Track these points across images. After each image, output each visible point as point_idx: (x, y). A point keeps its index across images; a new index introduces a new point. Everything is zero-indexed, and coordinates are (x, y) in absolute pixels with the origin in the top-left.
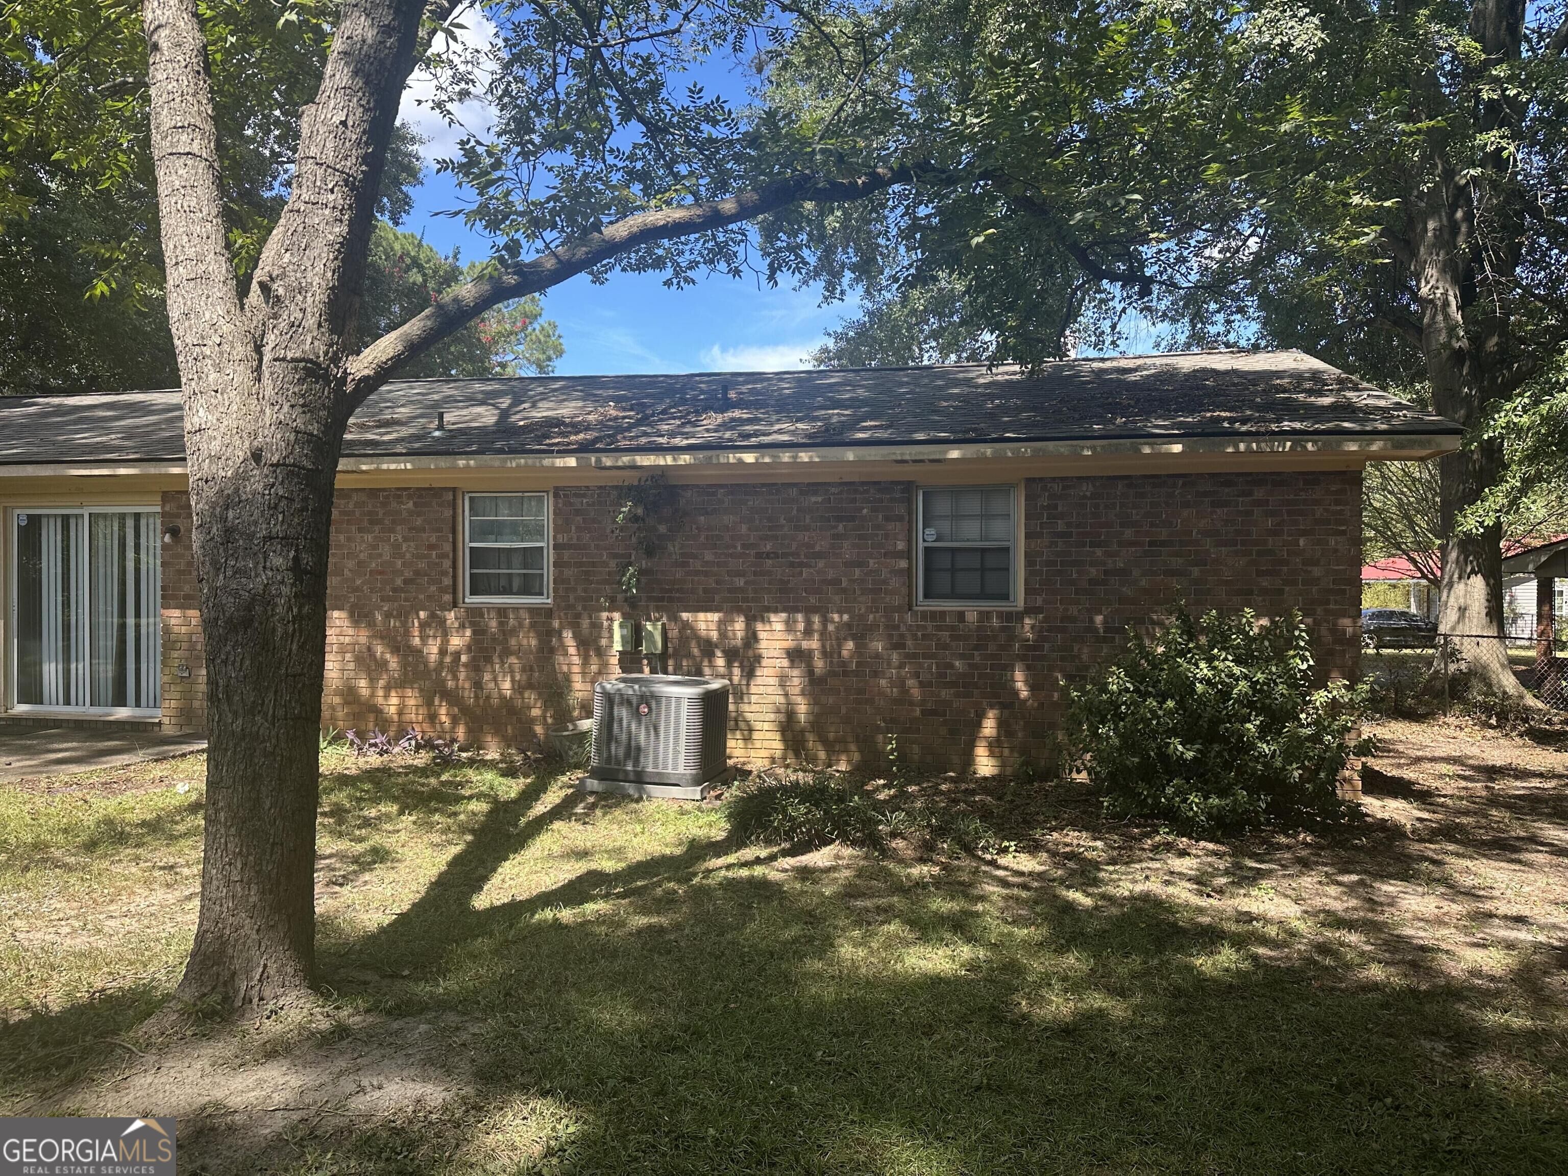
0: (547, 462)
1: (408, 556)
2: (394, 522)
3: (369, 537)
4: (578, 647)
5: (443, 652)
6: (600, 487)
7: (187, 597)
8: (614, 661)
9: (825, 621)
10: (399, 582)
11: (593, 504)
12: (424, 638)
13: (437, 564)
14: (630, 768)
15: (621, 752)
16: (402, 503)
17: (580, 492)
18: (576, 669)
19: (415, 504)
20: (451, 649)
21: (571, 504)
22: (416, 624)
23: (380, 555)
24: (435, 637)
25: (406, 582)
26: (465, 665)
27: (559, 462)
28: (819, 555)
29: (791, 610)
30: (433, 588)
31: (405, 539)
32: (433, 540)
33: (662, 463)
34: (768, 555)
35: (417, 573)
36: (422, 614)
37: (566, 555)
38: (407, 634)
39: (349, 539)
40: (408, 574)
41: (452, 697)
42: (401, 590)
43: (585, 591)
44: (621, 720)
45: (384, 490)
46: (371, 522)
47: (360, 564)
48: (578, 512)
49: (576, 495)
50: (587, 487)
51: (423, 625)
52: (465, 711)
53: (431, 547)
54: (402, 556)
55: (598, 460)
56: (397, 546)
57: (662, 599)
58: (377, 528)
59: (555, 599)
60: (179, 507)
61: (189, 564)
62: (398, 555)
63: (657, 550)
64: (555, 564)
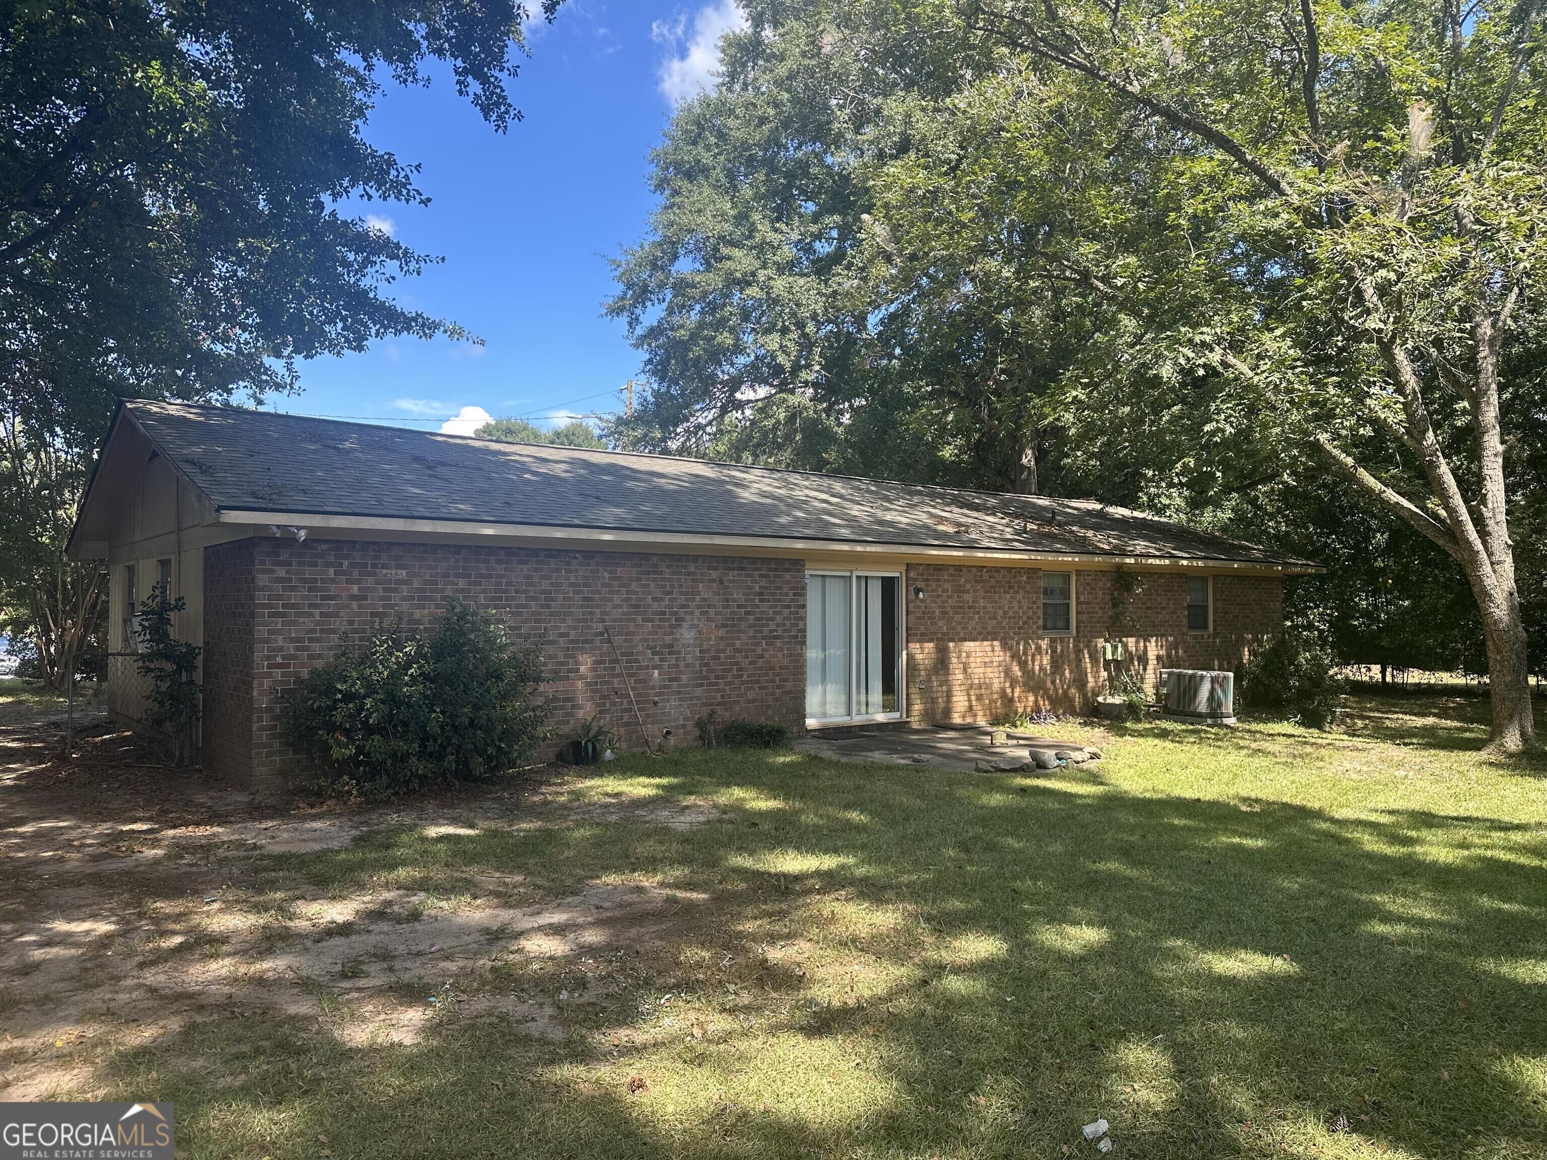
1: (1025, 608)
2: (1019, 587)
3: (1008, 596)
4: (1089, 658)
5: (1040, 665)
6: (1095, 571)
7: (922, 635)
8: (1102, 665)
9: (1167, 640)
10: (1022, 623)
11: (1093, 580)
12: (1033, 657)
13: (1036, 612)
16: (1022, 576)
17: (1088, 573)
18: (1089, 670)
19: (1028, 577)
20: (1043, 663)
21: (1085, 580)
23: (1014, 607)
24: (1037, 656)
25: (1024, 623)
26: (1049, 672)
28: (1164, 608)
29: (1157, 636)
30: (1035, 627)
31: (1024, 598)
32: (1035, 598)
34: (1148, 608)
35: (1028, 618)
36: (1031, 642)
37: (1084, 607)
38: (1025, 654)
39: (1000, 598)
40: (1025, 619)
42: (1022, 628)
43: (1091, 627)
45: (1014, 568)
46: (1010, 587)
47: (1005, 612)
48: (1088, 584)
49: (1087, 575)
51: (1033, 650)
53: (1034, 603)
56: (1020, 602)
57: (1117, 631)
59: (1078, 632)
60: (918, 574)
61: (924, 613)
62: (1020, 607)
63: (1115, 605)
64: (1078, 613)
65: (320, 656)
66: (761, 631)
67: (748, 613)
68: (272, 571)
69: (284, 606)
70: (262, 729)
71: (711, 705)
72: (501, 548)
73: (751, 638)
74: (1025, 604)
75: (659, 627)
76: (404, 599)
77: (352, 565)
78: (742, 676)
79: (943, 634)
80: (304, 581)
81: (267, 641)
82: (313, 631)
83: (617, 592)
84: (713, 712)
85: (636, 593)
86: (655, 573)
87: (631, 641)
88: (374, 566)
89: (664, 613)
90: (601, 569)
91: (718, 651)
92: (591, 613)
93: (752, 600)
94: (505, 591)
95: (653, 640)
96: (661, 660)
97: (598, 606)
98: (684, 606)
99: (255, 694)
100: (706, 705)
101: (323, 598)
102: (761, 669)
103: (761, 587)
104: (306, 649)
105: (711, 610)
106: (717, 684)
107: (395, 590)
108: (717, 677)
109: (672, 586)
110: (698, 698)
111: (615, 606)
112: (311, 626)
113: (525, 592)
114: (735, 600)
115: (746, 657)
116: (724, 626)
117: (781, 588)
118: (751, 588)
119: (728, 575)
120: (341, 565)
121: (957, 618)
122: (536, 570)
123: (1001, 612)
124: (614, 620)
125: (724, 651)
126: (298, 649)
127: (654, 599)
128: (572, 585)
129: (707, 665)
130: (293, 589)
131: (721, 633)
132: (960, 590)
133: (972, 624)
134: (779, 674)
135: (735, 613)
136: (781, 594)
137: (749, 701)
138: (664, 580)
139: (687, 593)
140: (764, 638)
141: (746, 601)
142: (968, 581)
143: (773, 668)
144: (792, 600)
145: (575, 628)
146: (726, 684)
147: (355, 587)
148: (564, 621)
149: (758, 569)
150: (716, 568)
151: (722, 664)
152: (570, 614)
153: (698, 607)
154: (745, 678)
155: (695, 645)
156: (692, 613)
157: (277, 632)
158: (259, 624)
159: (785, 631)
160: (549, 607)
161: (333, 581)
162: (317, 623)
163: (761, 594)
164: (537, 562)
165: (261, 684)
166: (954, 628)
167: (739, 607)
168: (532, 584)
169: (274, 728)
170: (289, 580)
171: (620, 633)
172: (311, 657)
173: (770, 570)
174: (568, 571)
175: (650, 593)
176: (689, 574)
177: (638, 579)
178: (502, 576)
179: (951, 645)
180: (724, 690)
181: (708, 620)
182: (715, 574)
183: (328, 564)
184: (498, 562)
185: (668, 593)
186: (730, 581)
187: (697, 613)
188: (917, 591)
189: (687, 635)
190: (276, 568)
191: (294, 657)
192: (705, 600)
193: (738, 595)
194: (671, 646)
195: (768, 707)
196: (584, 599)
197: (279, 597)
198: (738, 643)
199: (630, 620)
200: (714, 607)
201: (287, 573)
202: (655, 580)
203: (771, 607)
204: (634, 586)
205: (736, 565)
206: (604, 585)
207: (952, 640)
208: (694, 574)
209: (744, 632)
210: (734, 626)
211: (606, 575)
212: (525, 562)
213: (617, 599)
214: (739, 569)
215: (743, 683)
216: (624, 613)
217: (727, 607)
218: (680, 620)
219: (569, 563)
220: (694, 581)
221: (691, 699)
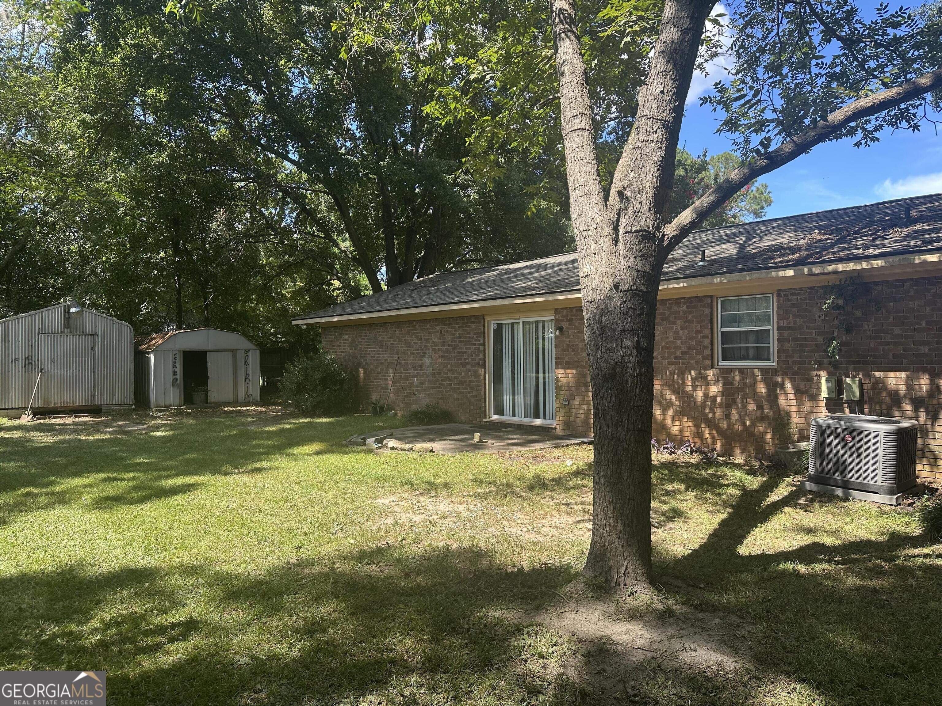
0: (774, 274)
1: (684, 338)
2: (675, 318)
3: (661, 328)
4: (795, 394)
5: (706, 395)
6: (811, 288)
7: (567, 363)
8: (823, 404)
10: (678, 353)
11: (805, 299)
12: (695, 388)
13: (701, 342)
14: (838, 477)
15: (831, 467)
16: (680, 307)
17: (794, 292)
18: (794, 409)
19: (688, 307)
20: (711, 394)
21: (789, 300)
22: (689, 378)
23: (667, 338)
24: (701, 386)
25: (682, 353)
26: (721, 405)
27: (782, 274)
30: (699, 357)
31: (682, 328)
32: (699, 327)
33: (859, 267)
35: (689, 348)
36: (693, 373)
37: (786, 334)
38: (684, 384)
40: (684, 349)
41: (712, 424)
42: (680, 358)
43: (800, 357)
44: (831, 445)
45: (669, 300)
46: (662, 319)
48: (794, 305)
49: (793, 294)
50: (801, 288)
51: (694, 380)
52: (721, 432)
53: (698, 332)
54: (680, 338)
55: (810, 270)
56: (677, 332)
57: (859, 362)
58: (665, 322)
59: (779, 362)
60: (563, 316)
61: (568, 346)
66: (460, 359)
67: (453, 349)
73: (456, 363)
75: (416, 357)
76: (348, 346)
80: (329, 341)
83: (401, 340)
85: (406, 340)
86: (414, 330)
87: (406, 363)
88: (342, 334)
89: (418, 350)
90: (395, 330)
91: (440, 370)
92: (393, 350)
93: (455, 341)
94: (369, 342)
95: (414, 363)
96: (418, 373)
97: (395, 347)
98: (425, 346)
100: (435, 398)
102: (460, 381)
103: (460, 334)
105: (437, 348)
106: (439, 388)
107: (345, 343)
108: (440, 384)
109: (421, 336)
110: (432, 394)
111: (400, 347)
113: (374, 342)
114: (447, 342)
115: (453, 374)
116: (442, 356)
117: (471, 334)
118: (455, 334)
119: (445, 328)
120: (335, 335)
122: (378, 332)
124: (401, 354)
125: (443, 370)
127: (414, 343)
128: (386, 338)
129: (435, 377)
130: (327, 344)
131: (441, 360)
134: (469, 385)
135: (449, 349)
136: (471, 337)
138: (417, 333)
139: (427, 339)
140: (461, 363)
141: (452, 342)
143: (467, 382)
144: (476, 341)
145: (389, 357)
146: (445, 388)
147: (338, 342)
148: (385, 354)
149: (457, 324)
150: (438, 325)
151: (442, 377)
152: (387, 351)
153: (431, 346)
155: (431, 367)
156: (429, 349)
159: (472, 359)
160: (381, 348)
163: (460, 338)
164: (377, 329)
167: (449, 346)
168: (376, 338)
171: (402, 360)
173: (464, 323)
174: (387, 332)
175: (412, 340)
176: (427, 329)
177: (409, 334)
181: (436, 353)
182: (438, 328)
184: (368, 330)
185: (419, 340)
186: (445, 331)
187: (432, 349)
188: (561, 329)
189: (427, 361)
192: (434, 342)
193: (449, 339)
194: (421, 366)
196: (391, 344)
198: (449, 366)
199: (406, 353)
200: (438, 346)
202: (414, 333)
203: (465, 345)
204: (408, 337)
205: (448, 322)
206: (396, 337)
208: (429, 329)
209: (452, 360)
210: (447, 356)
211: (397, 332)
212: (374, 329)
213: (401, 344)
214: (449, 324)
215: (452, 388)
216: (403, 350)
217: (444, 346)
218: (424, 353)
219: (386, 328)
220: (429, 333)
221: (429, 394)
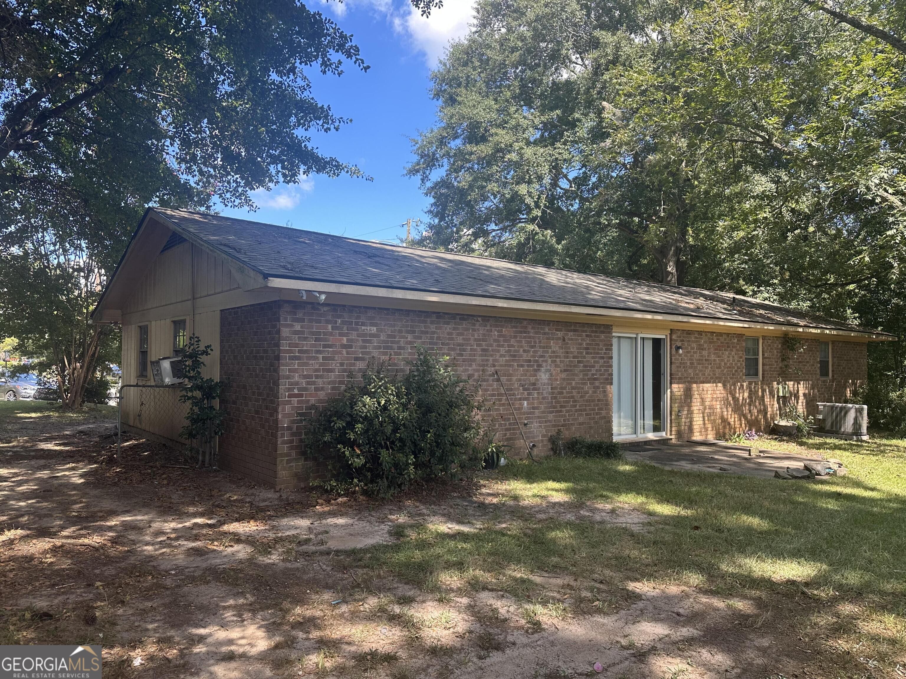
1: (736, 361)
2: (733, 347)
3: (726, 353)
4: (769, 395)
5: (743, 399)
6: (773, 337)
7: (680, 378)
9: (809, 383)
11: (772, 343)
12: (739, 394)
13: (742, 364)
16: (734, 339)
17: (768, 337)
18: (769, 403)
19: (737, 340)
20: (745, 397)
21: (768, 342)
23: (730, 360)
25: (736, 371)
26: (748, 404)
29: (804, 380)
30: (741, 374)
31: (735, 354)
36: (739, 384)
37: (767, 361)
38: (736, 392)
39: (722, 354)
40: (736, 368)
42: (734, 375)
43: (770, 374)
45: (730, 334)
46: (728, 347)
47: (725, 364)
48: (769, 345)
51: (739, 389)
53: (741, 357)
56: (733, 357)
59: (763, 377)
60: (678, 337)
61: (681, 363)
62: (734, 361)
63: (783, 360)
64: (763, 365)
65: (322, 389)
66: (587, 375)
67: (579, 362)
68: (292, 326)
69: (299, 352)
70: (284, 442)
71: (558, 426)
72: (434, 313)
73: (581, 379)
74: (736, 357)
75: (527, 371)
76: (375, 348)
77: (343, 323)
78: (575, 406)
79: (691, 378)
80: (313, 333)
81: (288, 377)
82: (317, 370)
83: (502, 346)
84: (559, 430)
85: (513, 346)
86: (525, 332)
87: (510, 380)
88: (357, 324)
89: (530, 361)
90: (493, 329)
91: (562, 388)
92: (487, 360)
93: (582, 353)
94: (436, 344)
95: (524, 380)
96: (529, 394)
97: (492, 356)
98: (542, 356)
99: (280, 416)
100: (554, 426)
101: (325, 346)
102: (587, 401)
103: (587, 344)
104: (314, 383)
105: (558, 360)
106: (561, 411)
107: (369, 342)
108: (561, 406)
109: (535, 342)
110: (550, 421)
111: (501, 356)
112: (317, 367)
113: (448, 344)
114: (572, 353)
115: (578, 393)
116: (565, 371)
117: (598, 345)
118: (581, 344)
119: (567, 335)
120: (336, 322)
121: (700, 367)
122: (454, 329)
123: (723, 364)
124: (501, 366)
125: (565, 388)
126: (308, 383)
127: (524, 351)
128: (476, 340)
129: (555, 398)
130: (305, 339)
131: (564, 375)
132: (701, 348)
133: (707, 372)
134: (597, 405)
135: (572, 362)
136: (598, 349)
137: (580, 424)
138: (530, 337)
139: (544, 347)
140: (589, 379)
141: (578, 353)
142: (705, 342)
143: (593, 401)
144: (605, 353)
145: (478, 371)
146: (567, 411)
147: (345, 339)
148: (471, 365)
149: (585, 331)
150: (560, 330)
151: (564, 397)
152: (475, 360)
153: (550, 357)
154: (578, 407)
155: (548, 384)
156: (546, 361)
157: (295, 371)
158: (283, 365)
159: (601, 375)
160: (462, 355)
161: (331, 334)
162: (321, 365)
163: (587, 349)
164: (455, 324)
165: (284, 409)
166: (697, 374)
167: (574, 357)
168: (452, 339)
169: (291, 441)
170: (302, 332)
171: (505, 375)
172: (316, 389)
173: (592, 332)
174: (474, 330)
175: (522, 347)
176: (545, 334)
177: (515, 337)
178: (433, 333)
179: (695, 385)
180: (565, 416)
181: (557, 366)
182: (560, 334)
183: (328, 322)
184: (432, 323)
185: (532, 347)
186: (569, 339)
187: (550, 361)
188: (678, 348)
189: (544, 377)
190: (294, 324)
191: (305, 389)
192: (554, 352)
193: (574, 349)
194: (534, 384)
195: (591, 428)
196: (483, 350)
197: (296, 345)
198: (574, 382)
199: (510, 366)
200: (560, 357)
201: (301, 327)
202: (525, 337)
203: (593, 358)
204: (513, 342)
205: (573, 328)
206: (495, 340)
207: (696, 383)
208: (548, 334)
209: (577, 375)
210: (571, 371)
211: (496, 333)
212: (448, 323)
213: (502, 351)
214: (575, 331)
215: (576, 411)
216: (506, 361)
217: (567, 357)
218: (540, 366)
219: (474, 325)
220: (548, 339)
221: (546, 422)
